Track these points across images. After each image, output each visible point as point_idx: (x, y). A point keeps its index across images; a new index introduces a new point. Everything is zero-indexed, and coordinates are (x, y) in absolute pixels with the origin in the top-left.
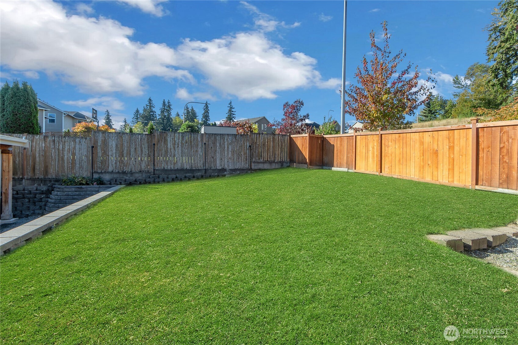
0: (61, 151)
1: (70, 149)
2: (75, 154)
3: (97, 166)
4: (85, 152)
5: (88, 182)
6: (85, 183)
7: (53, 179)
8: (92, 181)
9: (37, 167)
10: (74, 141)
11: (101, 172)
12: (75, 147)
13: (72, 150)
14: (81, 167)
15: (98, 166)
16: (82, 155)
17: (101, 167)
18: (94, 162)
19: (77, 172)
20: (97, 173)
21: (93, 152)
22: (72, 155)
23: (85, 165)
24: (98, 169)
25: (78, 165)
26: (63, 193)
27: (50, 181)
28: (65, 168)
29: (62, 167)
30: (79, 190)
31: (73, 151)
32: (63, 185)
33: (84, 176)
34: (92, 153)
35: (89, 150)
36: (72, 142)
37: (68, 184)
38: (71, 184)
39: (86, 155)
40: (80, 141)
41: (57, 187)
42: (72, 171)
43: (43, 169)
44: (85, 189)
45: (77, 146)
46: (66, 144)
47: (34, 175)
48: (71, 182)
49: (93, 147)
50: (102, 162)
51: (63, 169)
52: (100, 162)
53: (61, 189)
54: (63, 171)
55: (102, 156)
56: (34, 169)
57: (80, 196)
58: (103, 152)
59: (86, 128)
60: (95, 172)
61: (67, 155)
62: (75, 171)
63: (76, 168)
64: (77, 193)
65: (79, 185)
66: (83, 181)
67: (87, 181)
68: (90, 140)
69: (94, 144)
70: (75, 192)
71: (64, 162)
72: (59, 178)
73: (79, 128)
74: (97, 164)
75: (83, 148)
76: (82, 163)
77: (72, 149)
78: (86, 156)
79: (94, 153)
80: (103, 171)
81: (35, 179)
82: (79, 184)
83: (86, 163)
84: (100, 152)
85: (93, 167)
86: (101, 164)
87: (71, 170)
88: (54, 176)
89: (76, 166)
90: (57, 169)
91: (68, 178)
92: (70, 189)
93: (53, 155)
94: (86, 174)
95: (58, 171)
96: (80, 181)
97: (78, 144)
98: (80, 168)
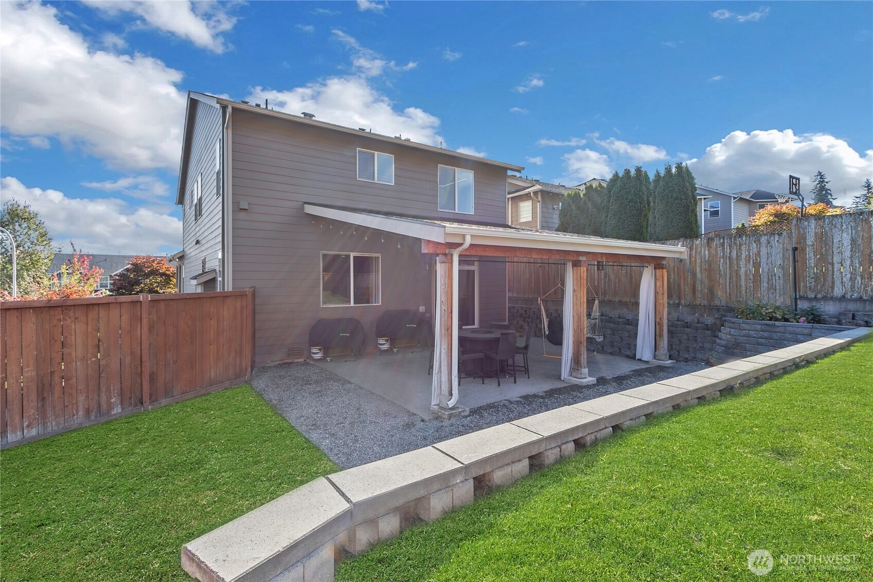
0: (735, 261)
1: (750, 255)
2: (760, 265)
3: (805, 286)
4: (779, 260)
5: (786, 317)
6: (781, 317)
7: (723, 306)
8: (796, 315)
9: (699, 287)
10: (758, 241)
11: (816, 297)
12: (759, 252)
13: (754, 258)
14: (771, 287)
15: (808, 285)
16: (773, 266)
17: (816, 286)
18: (799, 278)
19: (764, 296)
20: (807, 299)
21: (796, 259)
22: (754, 267)
23: (779, 283)
24: (809, 292)
25: (765, 285)
26: (740, 331)
27: (718, 310)
28: (742, 290)
29: (737, 288)
30: (768, 328)
31: (757, 259)
32: (740, 318)
33: (778, 304)
34: (795, 261)
35: (787, 256)
36: (755, 245)
37: (748, 316)
38: (754, 318)
39: (780, 265)
40: (768, 240)
41: (730, 320)
42: (755, 295)
43: (706, 291)
44: (782, 329)
45: (764, 251)
46: (743, 248)
47: (695, 300)
48: (752, 313)
49: (795, 249)
50: (816, 278)
51: (738, 291)
52: (812, 278)
53: (736, 324)
54: (738, 294)
55: (816, 266)
56: (694, 290)
57: (772, 341)
58: (818, 257)
59: (776, 215)
60: (801, 297)
61: (744, 266)
62: (759, 295)
63: (762, 289)
64: (766, 334)
65: (768, 320)
66: (776, 313)
67: (784, 314)
68: (790, 237)
69: (799, 243)
70: (762, 331)
71: (740, 280)
72: (732, 305)
73: (762, 217)
74: (805, 282)
75: (774, 252)
76: (774, 281)
77: (754, 256)
78: (782, 267)
79: (798, 261)
80: (819, 296)
81: (696, 305)
82: (768, 318)
83: (782, 281)
84: (813, 258)
85: (797, 286)
86: (815, 282)
87: (752, 292)
88: (724, 303)
89: (762, 285)
90: (728, 290)
91: (749, 307)
92: (751, 325)
93: (721, 268)
94: (781, 300)
95: (730, 294)
96: (770, 312)
97: (764, 246)
98: (769, 289)
